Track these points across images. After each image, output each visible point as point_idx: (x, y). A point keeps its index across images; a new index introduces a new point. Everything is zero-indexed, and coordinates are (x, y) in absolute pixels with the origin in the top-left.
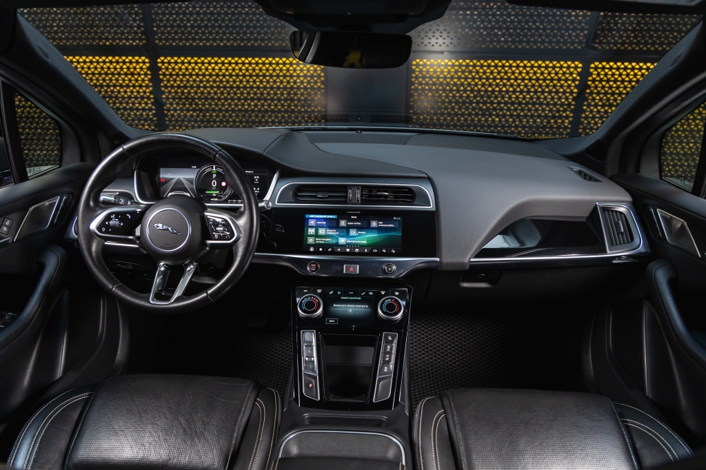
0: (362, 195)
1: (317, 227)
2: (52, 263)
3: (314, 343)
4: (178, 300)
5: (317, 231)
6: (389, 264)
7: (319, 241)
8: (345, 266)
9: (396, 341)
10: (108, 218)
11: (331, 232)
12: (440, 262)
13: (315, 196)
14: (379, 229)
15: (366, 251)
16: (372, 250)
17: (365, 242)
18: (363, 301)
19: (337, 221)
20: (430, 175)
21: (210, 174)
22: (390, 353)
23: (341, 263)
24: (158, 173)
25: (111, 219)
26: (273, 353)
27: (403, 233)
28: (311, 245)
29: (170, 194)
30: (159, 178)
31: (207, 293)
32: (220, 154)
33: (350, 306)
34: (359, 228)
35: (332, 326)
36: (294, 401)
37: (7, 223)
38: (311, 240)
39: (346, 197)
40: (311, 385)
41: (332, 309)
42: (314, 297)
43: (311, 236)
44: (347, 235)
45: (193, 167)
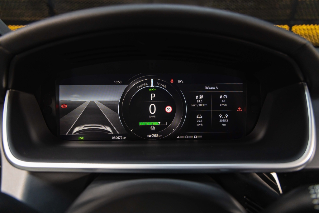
21: (146, 92)
24: (55, 94)
29: (77, 129)
30: (58, 102)
45: (116, 82)
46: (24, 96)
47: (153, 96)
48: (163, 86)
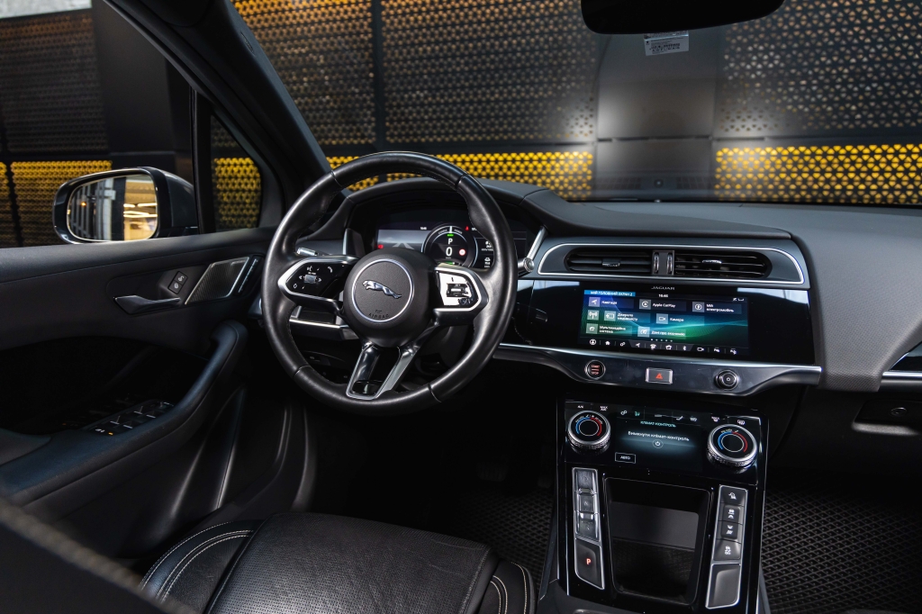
0: (676, 264)
1: (602, 309)
2: (228, 341)
3: (595, 492)
4: (386, 395)
5: (602, 315)
6: (725, 371)
7: (605, 330)
8: (648, 370)
9: (744, 502)
10: (302, 271)
11: (624, 317)
12: (824, 375)
13: (600, 266)
14: (707, 316)
15: (685, 348)
16: (695, 348)
17: (683, 335)
18: (681, 429)
19: (636, 301)
20: (796, 234)
21: (445, 238)
22: (735, 522)
23: (643, 365)
24: (375, 236)
25: (306, 272)
26: (513, 525)
27: (750, 323)
28: (592, 336)
30: (376, 243)
31: (430, 388)
32: (464, 181)
33: (657, 436)
34: (671, 313)
35: (624, 465)
36: (557, 584)
37: (180, 279)
38: (591, 329)
39: (650, 267)
40: (588, 561)
41: (625, 439)
42: (596, 416)
43: (592, 322)
44: (652, 322)
45: (422, 228)
46: (357, 235)
47: (450, 241)
48: (459, 233)
